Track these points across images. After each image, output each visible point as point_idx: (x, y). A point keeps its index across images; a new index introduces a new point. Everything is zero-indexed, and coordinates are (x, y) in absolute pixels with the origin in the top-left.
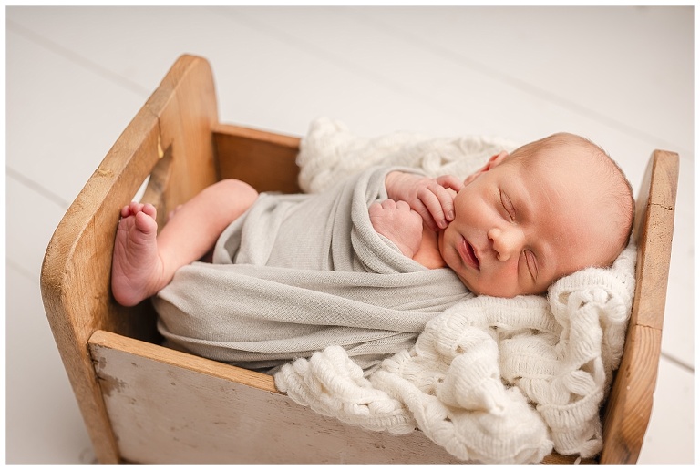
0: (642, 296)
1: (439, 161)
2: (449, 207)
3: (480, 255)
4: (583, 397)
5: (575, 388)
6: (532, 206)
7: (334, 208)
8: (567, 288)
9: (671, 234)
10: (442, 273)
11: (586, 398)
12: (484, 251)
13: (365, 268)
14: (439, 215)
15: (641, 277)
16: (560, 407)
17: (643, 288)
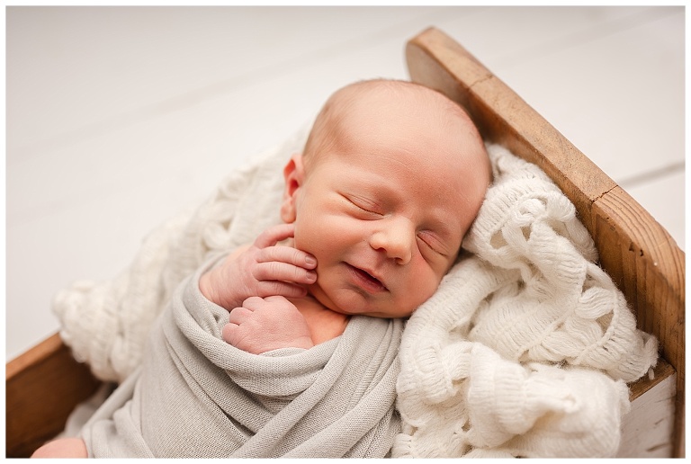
0: (565, 172)
1: (220, 229)
2: (300, 257)
3: (378, 273)
4: (612, 313)
5: (597, 312)
6: (392, 184)
7: (183, 372)
8: (492, 230)
9: (517, 97)
10: (354, 327)
11: (615, 311)
12: (379, 266)
13: (285, 400)
14: (299, 274)
15: (542, 157)
16: (600, 343)
17: (557, 165)
